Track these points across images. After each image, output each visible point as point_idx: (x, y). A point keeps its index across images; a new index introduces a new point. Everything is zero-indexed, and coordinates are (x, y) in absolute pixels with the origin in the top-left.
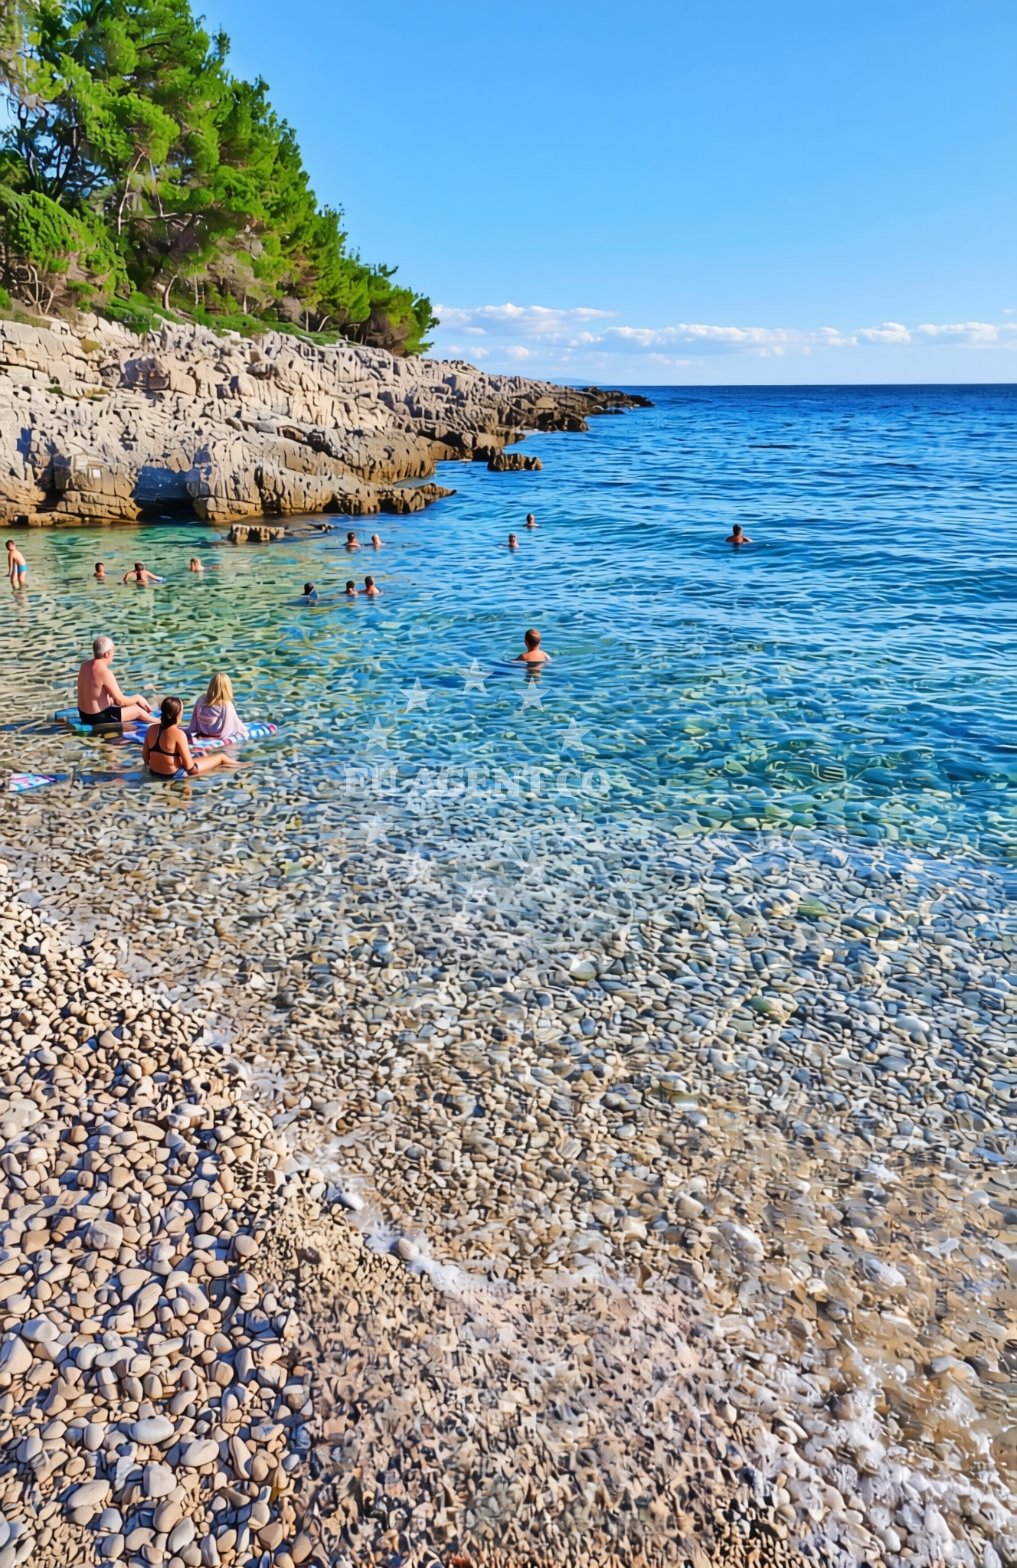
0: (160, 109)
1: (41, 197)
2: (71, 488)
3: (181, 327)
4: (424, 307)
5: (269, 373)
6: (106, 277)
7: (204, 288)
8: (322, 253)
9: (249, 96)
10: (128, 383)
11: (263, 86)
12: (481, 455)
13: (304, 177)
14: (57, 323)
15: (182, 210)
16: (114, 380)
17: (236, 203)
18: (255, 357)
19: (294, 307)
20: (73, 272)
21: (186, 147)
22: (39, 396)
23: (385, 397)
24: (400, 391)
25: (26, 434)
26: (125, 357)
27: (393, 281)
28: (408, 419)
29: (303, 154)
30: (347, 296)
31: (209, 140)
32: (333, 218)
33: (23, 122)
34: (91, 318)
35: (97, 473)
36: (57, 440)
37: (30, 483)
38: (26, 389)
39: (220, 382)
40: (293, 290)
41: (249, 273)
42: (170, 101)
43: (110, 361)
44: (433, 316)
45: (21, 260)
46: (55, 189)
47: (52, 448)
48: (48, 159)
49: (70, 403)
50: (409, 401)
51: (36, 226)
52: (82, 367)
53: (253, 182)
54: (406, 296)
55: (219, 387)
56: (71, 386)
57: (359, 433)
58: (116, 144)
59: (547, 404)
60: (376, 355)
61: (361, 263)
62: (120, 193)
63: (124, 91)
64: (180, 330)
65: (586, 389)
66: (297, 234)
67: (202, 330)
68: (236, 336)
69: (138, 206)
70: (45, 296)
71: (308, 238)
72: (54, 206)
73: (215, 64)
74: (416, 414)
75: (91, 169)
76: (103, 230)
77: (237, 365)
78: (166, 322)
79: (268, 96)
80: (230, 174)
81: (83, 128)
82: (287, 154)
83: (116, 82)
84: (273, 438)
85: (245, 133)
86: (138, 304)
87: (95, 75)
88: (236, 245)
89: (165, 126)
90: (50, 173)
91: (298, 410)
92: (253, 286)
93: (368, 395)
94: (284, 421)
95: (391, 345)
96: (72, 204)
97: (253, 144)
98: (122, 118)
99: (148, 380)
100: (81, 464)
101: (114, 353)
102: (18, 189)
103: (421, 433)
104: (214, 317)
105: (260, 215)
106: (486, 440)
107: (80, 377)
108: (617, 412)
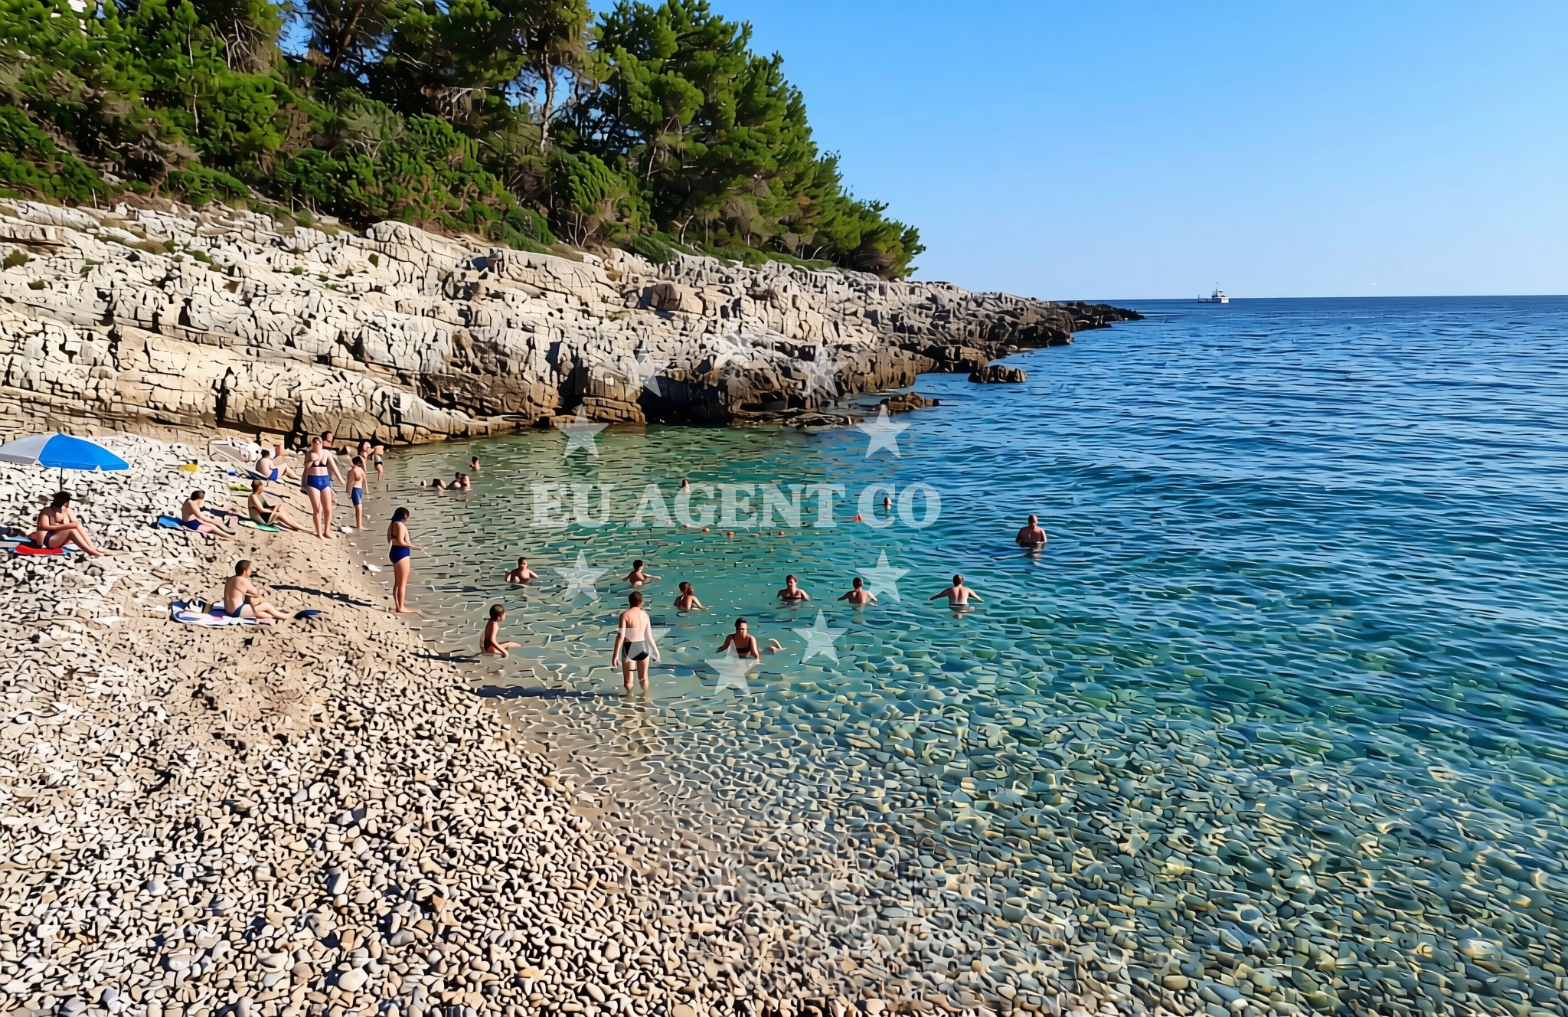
0: (691, 85)
1: (587, 154)
2: (588, 395)
3: (693, 258)
4: (912, 236)
5: (768, 296)
6: (633, 219)
7: (715, 226)
8: (821, 192)
9: (768, 68)
10: (644, 304)
11: (778, 60)
12: (963, 366)
13: (809, 131)
14: (589, 257)
15: (701, 162)
16: (632, 304)
17: (750, 155)
18: (755, 283)
19: (791, 240)
20: (607, 214)
21: (710, 110)
22: (570, 316)
23: (872, 316)
24: (884, 310)
25: (555, 347)
26: (643, 283)
27: (884, 215)
28: (892, 335)
29: (809, 114)
30: (840, 228)
31: (729, 105)
32: (832, 162)
33: (579, 97)
34: (618, 253)
35: (611, 381)
36: (582, 354)
37: (554, 391)
38: (560, 311)
39: (724, 303)
40: (793, 226)
41: (754, 213)
42: (701, 77)
43: (630, 287)
44: (919, 243)
45: (567, 205)
46: (597, 148)
47: (575, 359)
48: (597, 125)
49: (594, 321)
50: (894, 318)
51: (581, 178)
52: (607, 292)
53: (764, 138)
54: (897, 227)
55: (724, 309)
56: (598, 308)
57: (847, 348)
58: (654, 111)
59: (1030, 319)
60: (865, 278)
61: (855, 200)
62: (650, 152)
63: (663, 70)
64: (691, 261)
65: (1070, 303)
66: (799, 177)
67: (709, 260)
68: (740, 265)
69: (665, 158)
70: (581, 234)
71: (808, 182)
72: (598, 162)
73: (737, 47)
74: (901, 329)
75: (630, 133)
76: (634, 182)
77: (739, 288)
78: (680, 254)
79: (781, 69)
80: (742, 131)
81: (627, 100)
82: (795, 113)
83: (658, 63)
84: (769, 352)
85: (760, 98)
86: (659, 241)
87: (640, 58)
88: (745, 190)
89: (695, 95)
90: (597, 136)
91: (792, 328)
92: (757, 223)
93: (855, 314)
94: (779, 338)
95: (880, 270)
96: (611, 161)
97: (768, 106)
98: (659, 91)
99: (661, 302)
100: (597, 373)
101: (636, 280)
102: (571, 151)
103: (903, 347)
104: (721, 250)
105: (767, 162)
106: (968, 353)
107: (604, 300)
108: (1104, 326)
